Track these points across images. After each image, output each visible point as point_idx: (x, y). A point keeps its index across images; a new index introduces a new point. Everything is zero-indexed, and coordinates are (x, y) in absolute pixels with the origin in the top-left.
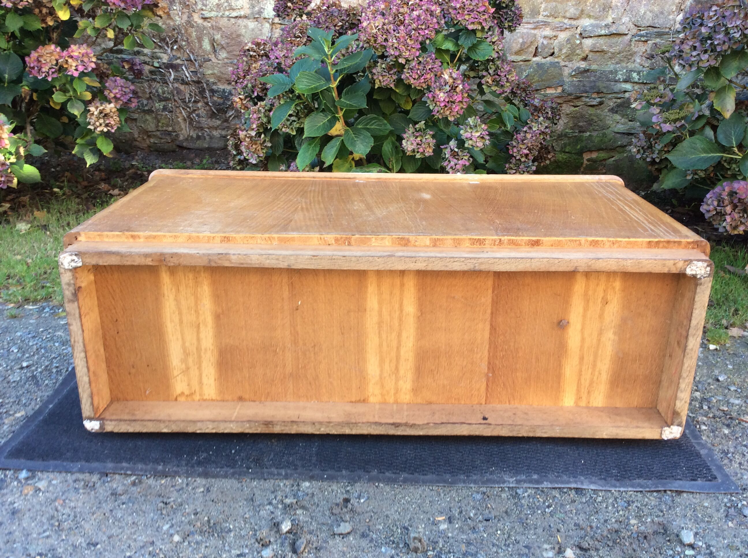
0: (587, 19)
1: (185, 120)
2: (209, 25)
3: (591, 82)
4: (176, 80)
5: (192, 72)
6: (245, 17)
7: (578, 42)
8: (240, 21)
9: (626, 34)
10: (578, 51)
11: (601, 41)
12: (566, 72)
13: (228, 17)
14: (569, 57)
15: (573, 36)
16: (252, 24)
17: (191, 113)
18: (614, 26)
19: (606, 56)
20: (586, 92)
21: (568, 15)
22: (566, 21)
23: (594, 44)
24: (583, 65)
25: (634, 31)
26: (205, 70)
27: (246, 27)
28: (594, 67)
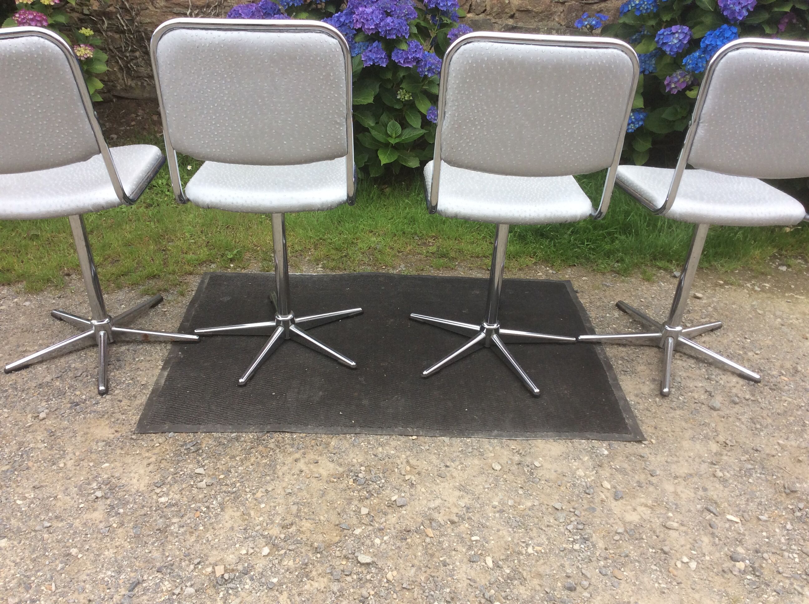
1: (121, 69)
4: (109, 29)
5: (127, 20)
11: (527, 1)
12: (496, 28)
14: (499, 16)
17: (128, 62)
19: (530, 15)
23: (520, 5)
24: (510, 23)
26: (142, 18)
28: (519, 25)
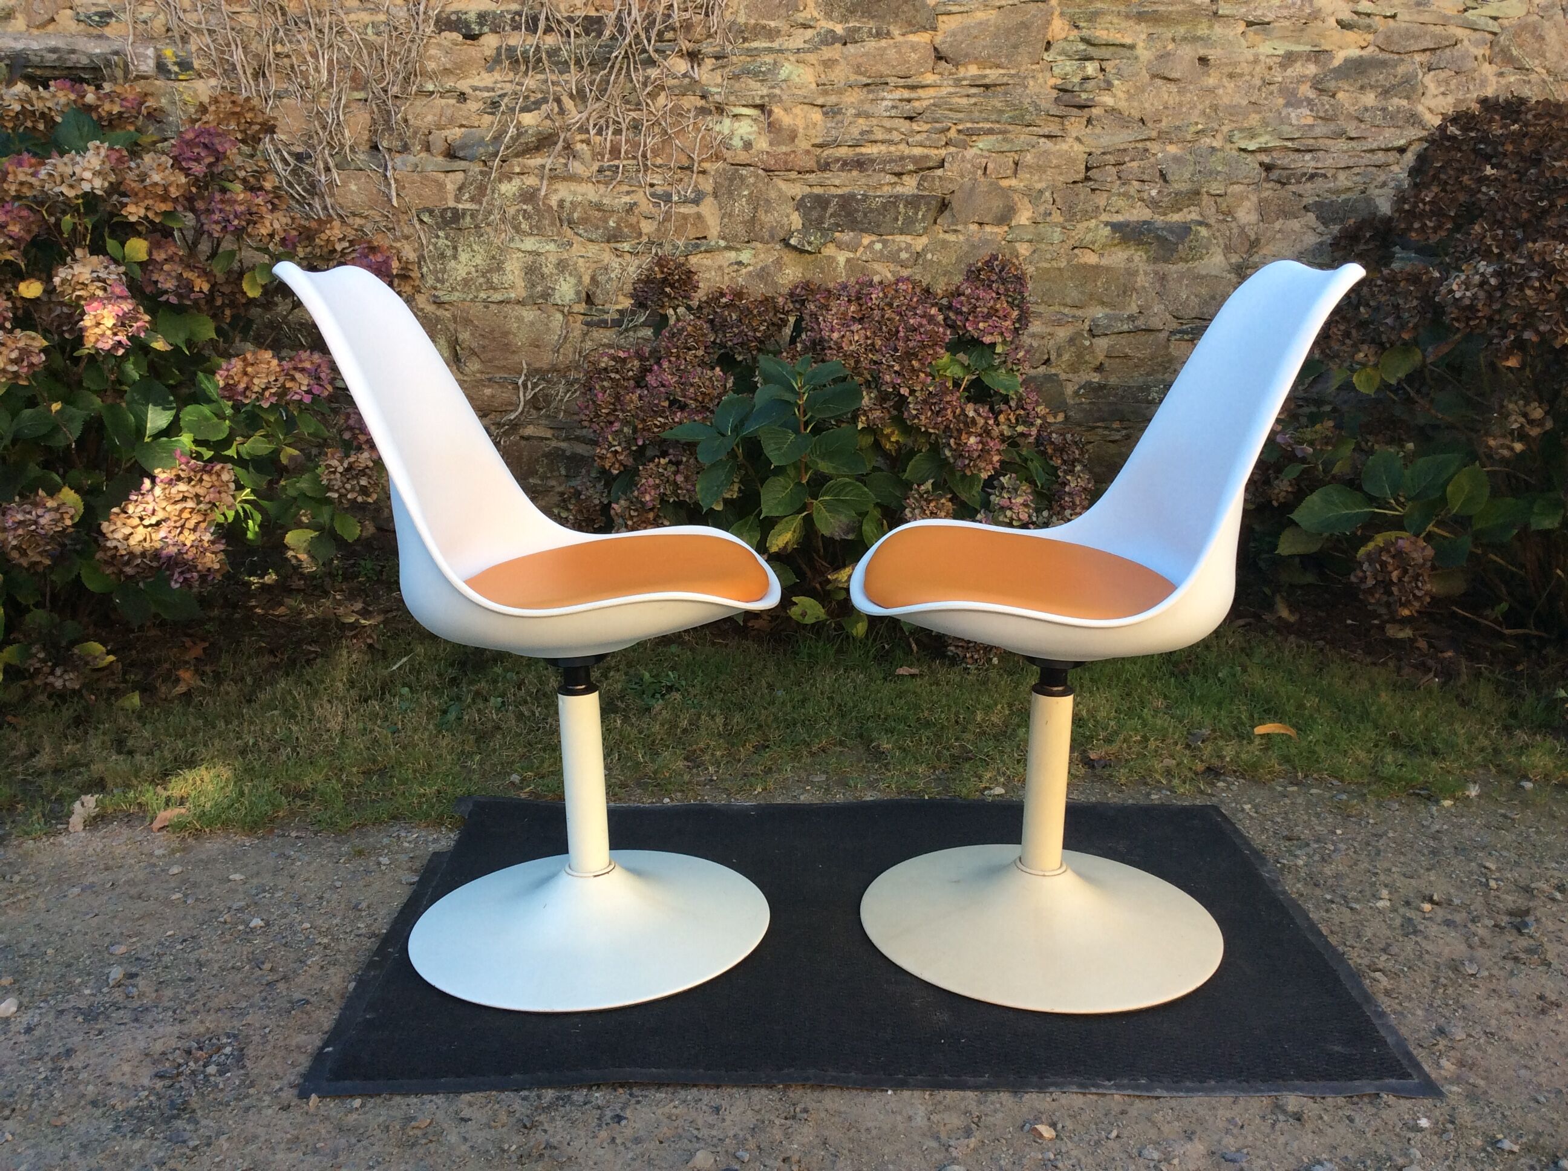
0: (1099, 308)
2: (448, 314)
3: (1110, 404)
6: (518, 302)
7: (1087, 343)
8: (507, 309)
9: (1160, 331)
10: (1087, 358)
11: (1123, 340)
12: (1070, 389)
13: (484, 301)
14: (1074, 368)
15: (1079, 334)
16: (529, 314)
18: (1142, 318)
19: (1131, 363)
20: (1103, 420)
21: (1069, 301)
22: (1066, 311)
23: (1112, 346)
24: (1096, 378)
25: (1174, 325)
27: (520, 319)
28: (1113, 380)
